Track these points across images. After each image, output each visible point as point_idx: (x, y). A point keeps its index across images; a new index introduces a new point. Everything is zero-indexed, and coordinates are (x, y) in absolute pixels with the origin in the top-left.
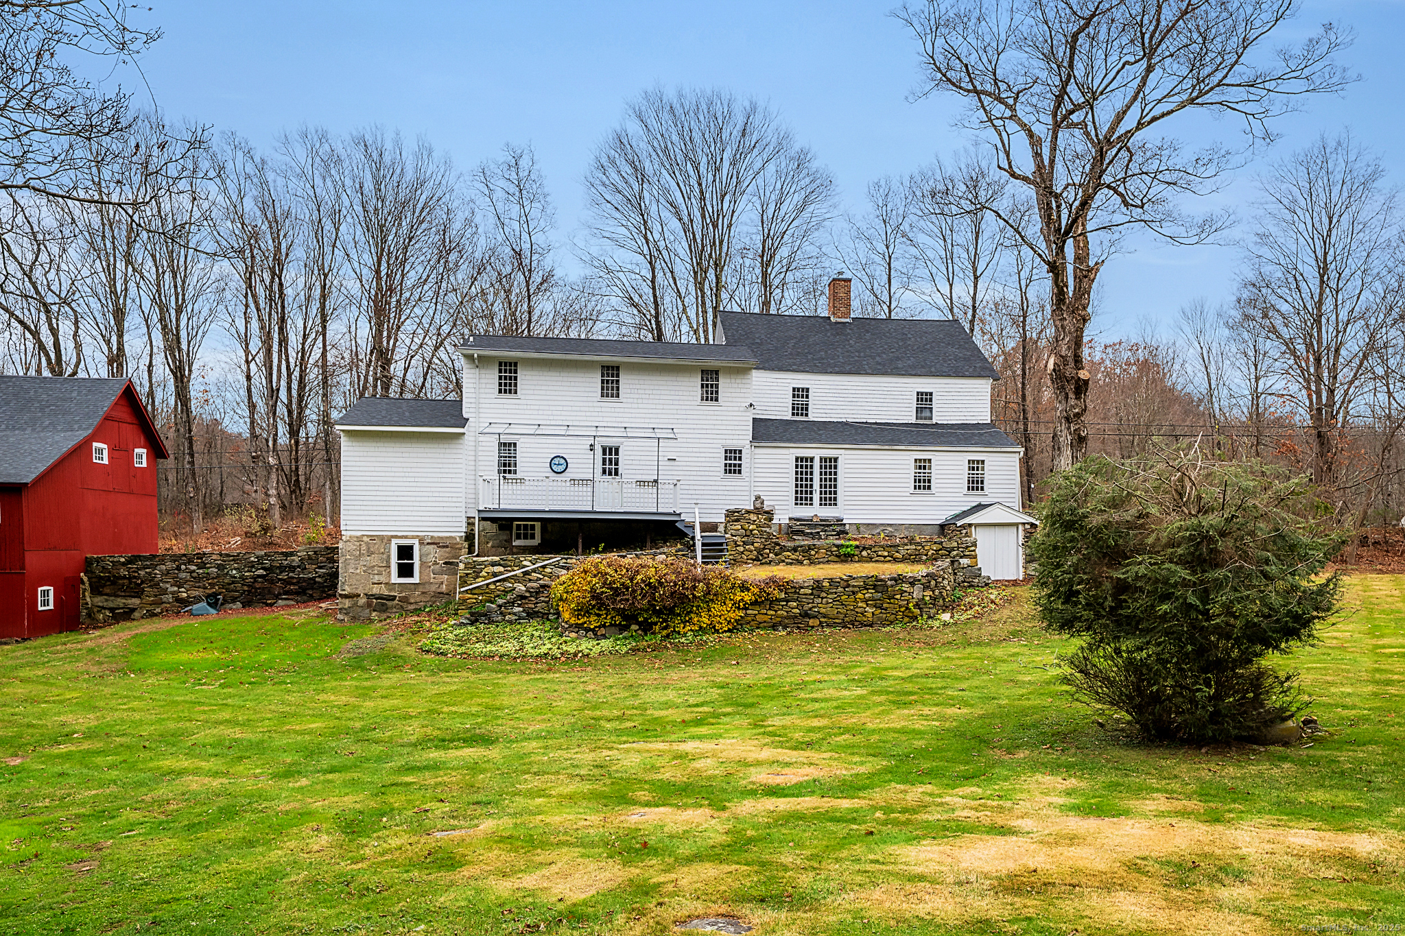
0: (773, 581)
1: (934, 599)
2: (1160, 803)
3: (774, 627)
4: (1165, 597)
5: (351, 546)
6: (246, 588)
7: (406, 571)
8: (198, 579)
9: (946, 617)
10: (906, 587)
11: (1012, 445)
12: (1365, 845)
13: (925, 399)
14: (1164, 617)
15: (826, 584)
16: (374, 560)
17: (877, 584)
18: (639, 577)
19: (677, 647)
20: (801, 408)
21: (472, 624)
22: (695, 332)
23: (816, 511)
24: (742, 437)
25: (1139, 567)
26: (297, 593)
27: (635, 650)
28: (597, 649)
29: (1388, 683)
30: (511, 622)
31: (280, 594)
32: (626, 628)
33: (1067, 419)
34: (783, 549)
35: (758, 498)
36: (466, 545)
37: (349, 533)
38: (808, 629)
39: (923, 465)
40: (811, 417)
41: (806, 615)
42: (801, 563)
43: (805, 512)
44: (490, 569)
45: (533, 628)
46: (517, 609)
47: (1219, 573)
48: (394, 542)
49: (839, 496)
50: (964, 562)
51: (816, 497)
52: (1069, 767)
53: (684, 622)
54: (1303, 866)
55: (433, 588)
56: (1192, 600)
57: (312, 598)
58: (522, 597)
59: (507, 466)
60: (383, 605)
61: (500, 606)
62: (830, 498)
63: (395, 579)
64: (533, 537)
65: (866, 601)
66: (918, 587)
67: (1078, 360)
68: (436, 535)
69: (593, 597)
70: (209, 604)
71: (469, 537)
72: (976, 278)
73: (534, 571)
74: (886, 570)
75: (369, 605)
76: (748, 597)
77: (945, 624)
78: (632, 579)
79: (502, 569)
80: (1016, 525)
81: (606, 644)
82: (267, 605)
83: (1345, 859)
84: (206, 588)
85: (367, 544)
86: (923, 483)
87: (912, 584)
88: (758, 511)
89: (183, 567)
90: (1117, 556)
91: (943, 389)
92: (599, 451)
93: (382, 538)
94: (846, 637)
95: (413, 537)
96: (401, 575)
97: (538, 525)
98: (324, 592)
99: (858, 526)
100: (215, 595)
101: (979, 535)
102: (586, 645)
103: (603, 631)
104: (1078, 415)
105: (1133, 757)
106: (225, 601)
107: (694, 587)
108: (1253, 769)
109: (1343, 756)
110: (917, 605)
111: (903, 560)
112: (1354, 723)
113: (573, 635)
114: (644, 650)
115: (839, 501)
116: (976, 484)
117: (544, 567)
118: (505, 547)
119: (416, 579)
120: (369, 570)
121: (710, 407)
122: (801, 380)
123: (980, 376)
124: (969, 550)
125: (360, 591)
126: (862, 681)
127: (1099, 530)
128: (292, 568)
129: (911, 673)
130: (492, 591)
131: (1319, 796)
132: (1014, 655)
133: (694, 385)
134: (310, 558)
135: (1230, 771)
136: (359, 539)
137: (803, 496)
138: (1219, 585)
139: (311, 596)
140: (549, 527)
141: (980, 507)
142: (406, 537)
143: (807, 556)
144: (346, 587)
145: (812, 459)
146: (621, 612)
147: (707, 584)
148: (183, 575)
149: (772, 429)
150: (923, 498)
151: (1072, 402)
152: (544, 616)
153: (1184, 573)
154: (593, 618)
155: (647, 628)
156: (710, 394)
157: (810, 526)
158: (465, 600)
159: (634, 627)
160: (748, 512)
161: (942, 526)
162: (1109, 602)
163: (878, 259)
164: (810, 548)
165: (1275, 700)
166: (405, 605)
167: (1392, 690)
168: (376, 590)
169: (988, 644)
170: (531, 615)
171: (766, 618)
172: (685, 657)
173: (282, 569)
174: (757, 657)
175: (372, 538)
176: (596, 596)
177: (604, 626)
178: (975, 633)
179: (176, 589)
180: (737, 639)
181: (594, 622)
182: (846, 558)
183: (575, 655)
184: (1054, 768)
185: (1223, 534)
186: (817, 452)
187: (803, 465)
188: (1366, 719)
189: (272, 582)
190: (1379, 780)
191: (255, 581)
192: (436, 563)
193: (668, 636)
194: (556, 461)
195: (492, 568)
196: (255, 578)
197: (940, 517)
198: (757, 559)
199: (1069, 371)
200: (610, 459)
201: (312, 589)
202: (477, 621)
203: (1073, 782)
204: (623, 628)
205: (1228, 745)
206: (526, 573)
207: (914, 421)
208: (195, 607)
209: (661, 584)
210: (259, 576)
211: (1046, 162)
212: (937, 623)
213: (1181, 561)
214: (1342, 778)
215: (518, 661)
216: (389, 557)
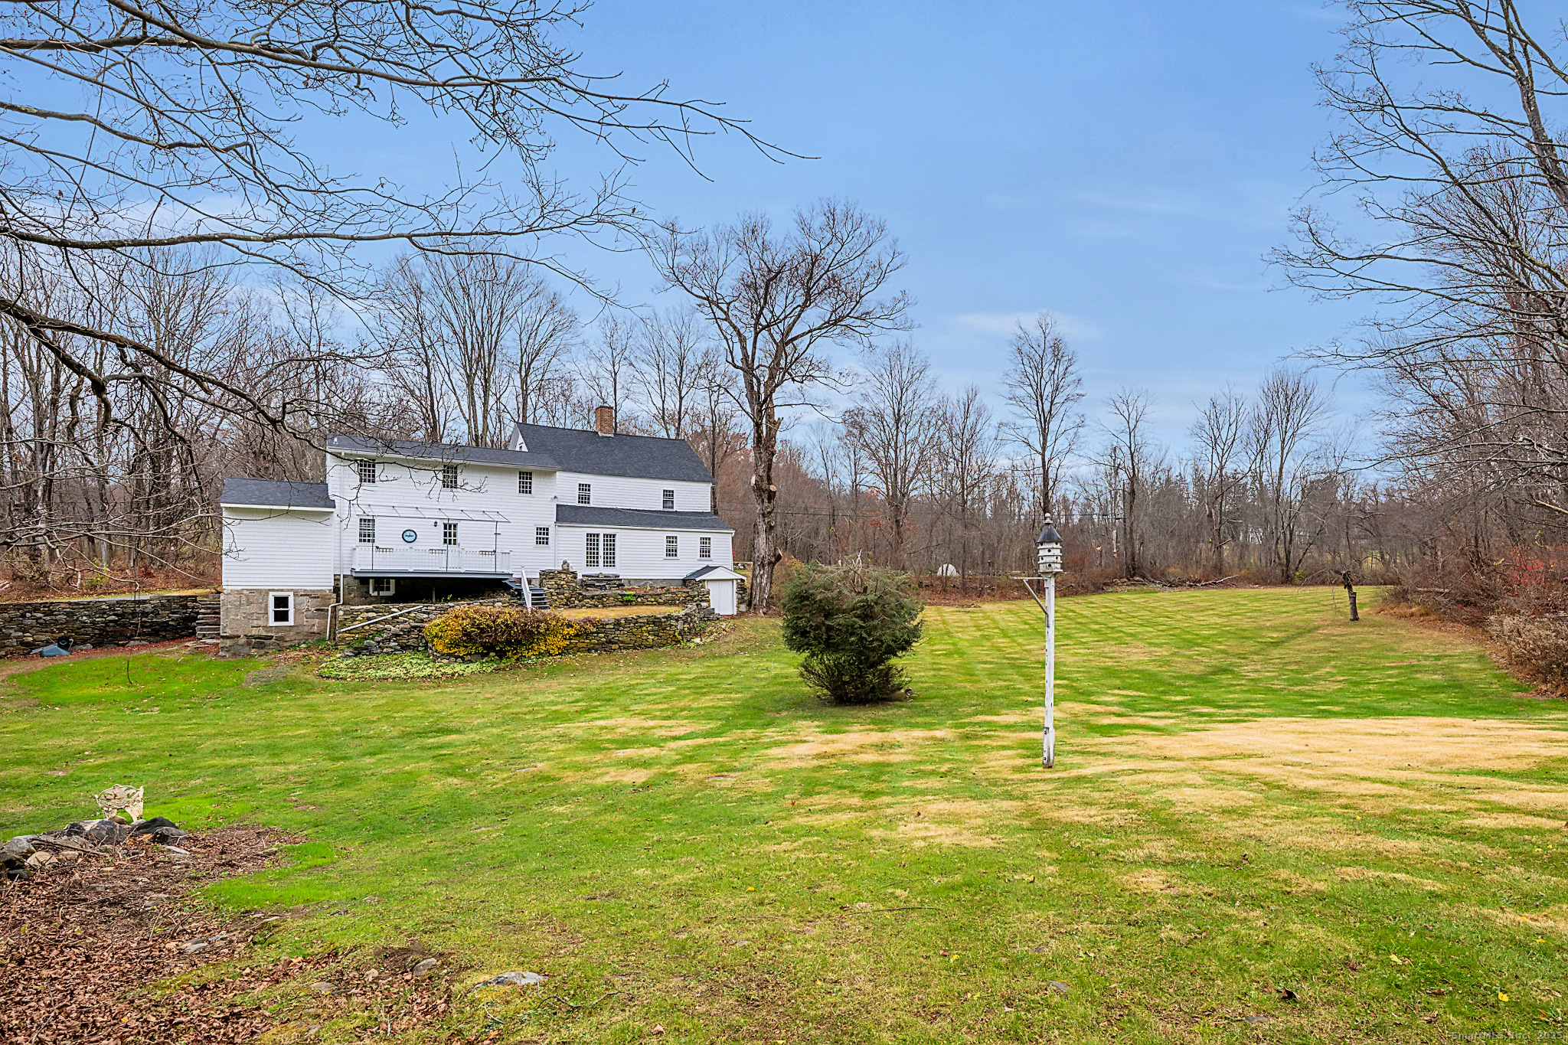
0: (588, 620)
1: (689, 629)
2: (858, 727)
3: (589, 651)
4: (852, 634)
5: (232, 598)
6: (97, 632)
7: (281, 616)
8: (46, 624)
9: (697, 640)
10: (673, 622)
11: (727, 528)
12: (939, 734)
13: (669, 495)
14: (851, 644)
15: (623, 621)
16: (253, 609)
17: (655, 621)
18: (499, 621)
19: (525, 666)
20: (584, 499)
21: (356, 655)
22: (468, 421)
23: (601, 570)
24: (549, 519)
25: (840, 620)
26: (150, 634)
27: (497, 670)
28: (469, 671)
29: (940, 669)
30: (388, 654)
31: (132, 636)
32: (487, 655)
33: (763, 515)
34: (585, 597)
35: (565, 562)
36: (334, 595)
37: (230, 588)
38: (610, 651)
39: (671, 540)
40: (592, 505)
41: (610, 642)
42: (597, 606)
43: (593, 571)
44: (366, 615)
45: (407, 658)
46: (392, 644)
47: (876, 622)
48: (271, 594)
49: (616, 560)
50: (704, 604)
51: (601, 560)
52: (810, 717)
53: (528, 649)
54: (920, 742)
55: (306, 629)
56: (864, 635)
57: (164, 638)
58: (397, 635)
59: (367, 535)
60: (261, 643)
61: (379, 642)
62: (610, 561)
63: (272, 623)
64: (388, 589)
65: (648, 632)
66: (681, 622)
67: (769, 479)
68: (308, 588)
69: (464, 635)
70: (60, 646)
71: (336, 590)
72: (681, 398)
73: (401, 615)
74: (661, 611)
75: (249, 644)
76: (572, 632)
77: (698, 645)
78: (494, 622)
79: (374, 614)
80: (732, 580)
81: (475, 667)
82: (119, 645)
83: (933, 738)
84: (53, 632)
85: (247, 596)
86: (672, 552)
87: (677, 620)
88: (566, 571)
89: (28, 615)
90: (828, 615)
91: (680, 488)
92: (441, 524)
93: (260, 591)
94: (638, 655)
95: (288, 590)
96: (276, 620)
97: (392, 582)
98: (177, 633)
99: (629, 580)
100: (66, 638)
101: (709, 586)
102: (459, 668)
103: (469, 657)
104: (769, 513)
105: (837, 711)
106: (75, 643)
107: (538, 626)
108: (891, 712)
109: (925, 704)
110: (680, 634)
111: (664, 604)
112: (927, 689)
113: (445, 661)
114: (504, 669)
115: (616, 563)
116: (705, 553)
117: (409, 613)
118: (366, 598)
119: (291, 622)
120: (248, 616)
121: (525, 497)
122: (585, 479)
123: (704, 481)
124: (705, 597)
125: (241, 633)
126: (667, 682)
127: (821, 601)
128: (145, 614)
129: (693, 676)
130: (367, 631)
131: (919, 720)
132: (746, 663)
133: (515, 481)
134: (163, 605)
135: (881, 713)
136: (240, 592)
137: (592, 560)
138: (875, 628)
139: (164, 636)
140: (402, 582)
141: (708, 569)
142: (282, 590)
143: (601, 602)
144: (227, 630)
145: (598, 535)
146: (483, 645)
147: (547, 623)
148: (29, 622)
149: (567, 513)
150: (671, 562)
151: (766, 504)
152: (415, 649)
153: (861, 623)
154: (462, 649)
155: (502, 655)
156: (525, 489)
157: (598, 581)
158: (344, 638)
159: (492, 654)
160: (559, 572)
161: (684, 581)
162: (824, 636)
163: (607, 375)
164: (603, 596)
165: (896, 681)
166: (281, 643)
167: (942, 673)
168: (255, 632)
169: (727, 657)
170: (404, 647)
171: (584, 645)
172: (535, 673)
173: (134, 614)
174: (587, 670)
175: (251, 591)
176: (466, 633)
177: (470, 654)
178: (717, 651)
179: (20, 634)
180: (567, 659)
181: (462, 652)
182: (627, 603)
183: (453, 675)
184: (805, 718)
185: (876, 603)
186: (601, 531)
187: (592, 538)
188: (932, 688)
189: (124, 625)
190: (940, 712)
191: (107, 625)
192: (308, 610)
193: (518, 659)
194: (408, 533)
195: (365, 615)
196: (107, 623)
197: (683, 575)
198: (566, 605)
199: (764, 485)
200: (450, 532)
201: (166, 631)
202: (359, 653)
203: (816, 723)
204: (483, 655)
205: (877, 703)
206: (393, 618)
207: (661, 509)
208: (46, 649)
209: (515, 624)
210: (111, 621)
211: (750, 354)
212: (692, 645)
213: (858, 617)
214: (927, 712)
215: (407, 680)
216: (267, 606)
